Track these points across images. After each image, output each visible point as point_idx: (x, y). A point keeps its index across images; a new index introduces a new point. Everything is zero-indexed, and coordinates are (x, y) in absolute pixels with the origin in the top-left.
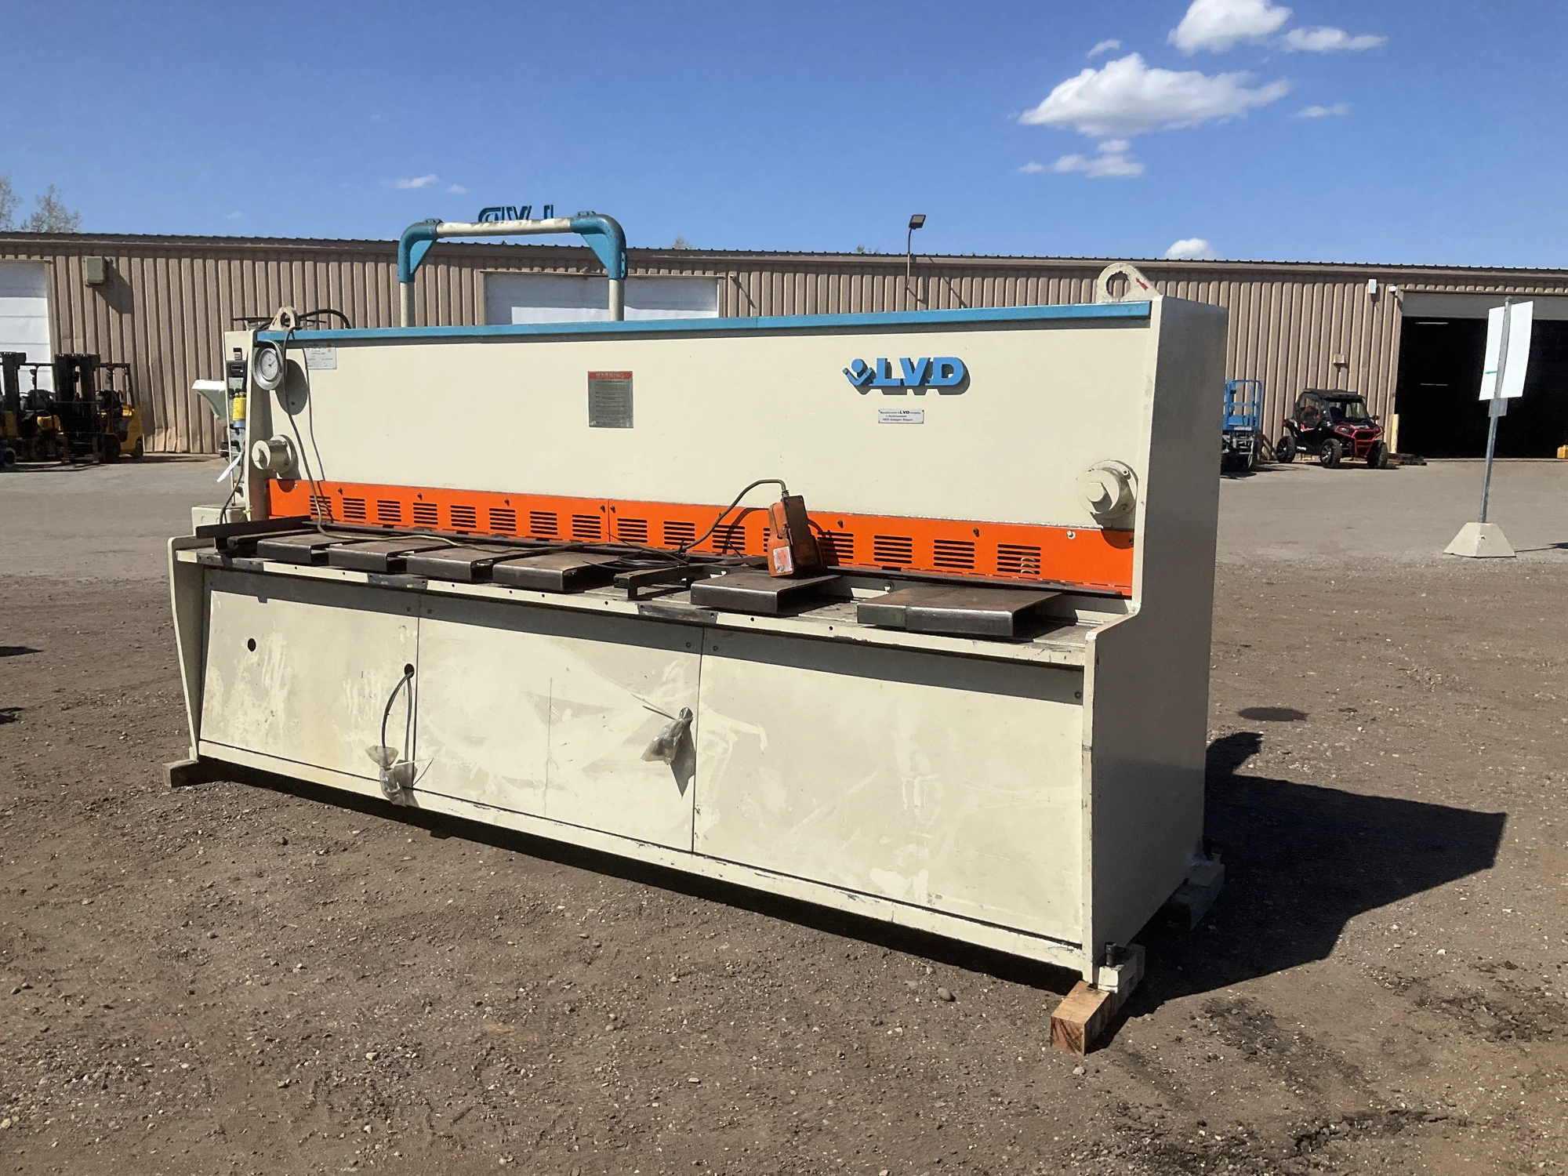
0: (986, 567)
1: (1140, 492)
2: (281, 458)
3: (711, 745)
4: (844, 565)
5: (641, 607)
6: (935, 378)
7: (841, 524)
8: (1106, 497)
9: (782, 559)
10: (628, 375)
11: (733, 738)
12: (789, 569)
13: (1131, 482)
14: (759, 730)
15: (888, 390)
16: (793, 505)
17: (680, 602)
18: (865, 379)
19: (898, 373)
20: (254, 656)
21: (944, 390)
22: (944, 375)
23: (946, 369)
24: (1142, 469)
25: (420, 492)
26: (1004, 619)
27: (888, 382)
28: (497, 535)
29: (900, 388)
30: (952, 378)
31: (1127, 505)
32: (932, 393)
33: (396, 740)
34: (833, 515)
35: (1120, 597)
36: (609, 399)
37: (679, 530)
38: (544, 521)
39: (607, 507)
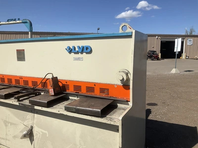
0: (97, 93)
1: (131, 77)
3: (37, 135)
5: (19, 104)
6: (85, 50)
7: (66, 83)
8: (123, 79)
9: (52, 92)
10: (24, 50)
11: (41, 133)
12: (53, 94)
13: (129, 74)
14: (46, 132)
16: (55, 80)
19: (77, 49)
21: (87, 53)
22: (87, 50)
23: (87, 48)
24: (131, 71)
27: (75, 51)
28: (2, 83)
29: (77, 53)
30: (89, 50)
31: (128, 80)
32: (84, 54)
34: (65, 80)
35: (127, 101)
36: (21, 55)
37: (35, 83)
38: (10, 80)
39: (21, 78)
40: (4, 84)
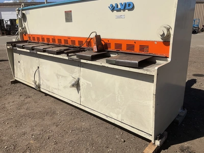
0: (137, 50)
1: (172, 32)
2: (23, 30)
3: (83, 85)
4: (109, 50)
5: (69, 58)
6: (127, 7)
7: (108, 41)
8: (164, 33)
9: (95, 48)
10: (71, 11)
11: (86, 84)
12: (96, 51)
13: (170, 30)
14: (90, 83)
15: (118, 11)
16: (98, 38)
17: (75, 57)
18: (113, 9)
19: (119, 7)
20: (19, 64)
21: (129, 10)
22: (129, 6)
23: (129, 5)
24: (173, 26)
25: (42, 36)
26: (136, 63)
27: (117, 9)
28: (53, 43)
29: (119, 10)
30: (131, 7)
31: (169, 36)
32: (127, 11)
33: (37, 79)
34: (107, 39)
35: (167, 57)
36: (68, 17)
37: (81, 42)
38: (60, 40)
39: (69, 38)
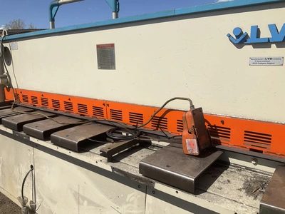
2: (5, 81)
5: (113, 168)
7: (223, 122)
9: (191, 146)
10: (113, 45)
12: (196, 152)
16: (197, 113)
18: (241, 40)
19: (265, 34)
25: (42, 94)
27: (257, 41)
28: (66, 112)
29: (267, 44)
36: (106, 57)
39: (106, 103)
40: (71, 114)
